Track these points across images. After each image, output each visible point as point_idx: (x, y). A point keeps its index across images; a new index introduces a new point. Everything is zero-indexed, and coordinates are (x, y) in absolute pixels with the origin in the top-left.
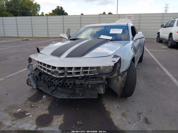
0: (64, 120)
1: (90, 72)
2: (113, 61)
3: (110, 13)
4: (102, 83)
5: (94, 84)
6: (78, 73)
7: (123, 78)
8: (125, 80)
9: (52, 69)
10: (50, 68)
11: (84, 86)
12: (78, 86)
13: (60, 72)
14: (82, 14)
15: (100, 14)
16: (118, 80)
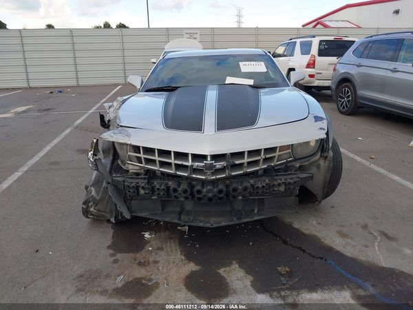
0: (248, 272)
1: (280, 158)
2: (321, 129)
3: (122, 26)
4: (308, 177)
5: (295, 182)
6: (256, 163)
7: (327, 162)
8: (331, 165)
9: (193, 160)
10: (188, 161)
11: (274, 190)
12: (260, 191)
13: (219, 165)
14: (50, 27)
15: (98, 27)
16: (318, 166)
